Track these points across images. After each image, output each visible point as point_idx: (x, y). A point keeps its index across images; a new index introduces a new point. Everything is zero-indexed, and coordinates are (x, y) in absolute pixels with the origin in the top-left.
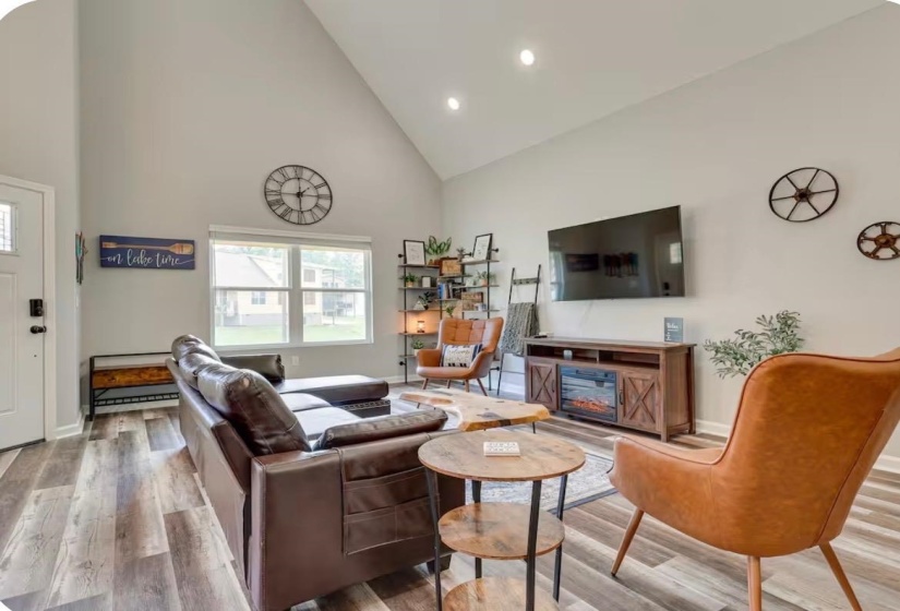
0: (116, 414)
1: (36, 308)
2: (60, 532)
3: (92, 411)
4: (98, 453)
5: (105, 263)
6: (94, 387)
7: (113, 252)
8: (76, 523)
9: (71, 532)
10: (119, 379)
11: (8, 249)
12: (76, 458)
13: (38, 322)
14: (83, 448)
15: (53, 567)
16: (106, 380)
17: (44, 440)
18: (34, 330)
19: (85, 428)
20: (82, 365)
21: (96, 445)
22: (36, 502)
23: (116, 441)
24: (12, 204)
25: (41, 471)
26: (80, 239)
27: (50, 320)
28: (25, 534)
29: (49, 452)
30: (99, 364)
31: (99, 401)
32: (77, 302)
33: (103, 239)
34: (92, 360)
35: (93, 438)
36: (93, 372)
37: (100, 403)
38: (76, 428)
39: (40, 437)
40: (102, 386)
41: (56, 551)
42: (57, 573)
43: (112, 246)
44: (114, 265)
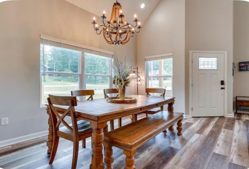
0: (244, 114)
1: (222, 83)
2: (231, 143)
3: (236, 111)
4: (239, 124)
5: (240, 70)
6: (237, 105)
7: (243, 67)
8: (235, 142)
9: (234, 144)
10: (245, 104)
11: (216, 68)
12: (233, 124)
13: (223, 86)
14: (235, 121)
15: (230, 152)
16: (241, 104)
17: (224, 116)
18: (222, 88)
19: (235, 116)
20: (233, 98)
21: (238, 122)
22: (224, 132)
23: (245, 122)
24: (217, 57)
25: (224, 124)
26: (234, 64)
27: (226, 86)
28: (222, 139)
29: (226, 120)
30: (238, 99)
31: (238, 109)
32: (232, 81)
33: (240, 63)
34: (236, 97)
35: (237, 119)
36: (237, 101)
37: (239, 110)
38: (232, 115)
39: (223, 116)
40: (239, 105)
41: (230, 147)
42: (231, 154)
43: (243, 65)
44: (243, 70)
